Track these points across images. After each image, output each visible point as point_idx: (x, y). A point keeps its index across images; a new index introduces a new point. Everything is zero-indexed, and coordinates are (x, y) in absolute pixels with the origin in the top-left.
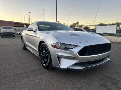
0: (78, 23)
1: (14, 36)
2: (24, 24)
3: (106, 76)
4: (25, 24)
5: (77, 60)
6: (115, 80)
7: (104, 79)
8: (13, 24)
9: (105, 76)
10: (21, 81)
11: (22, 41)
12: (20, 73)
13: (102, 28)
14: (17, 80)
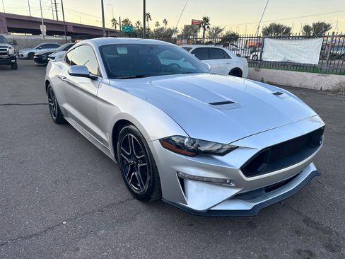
0: (206, 20)
1: (14, 67)
2: (41, 23)
3: (306, 221)
4: (45, 23)
5: (236, 187)
6: (330, 232)
7: (303, 229)
8: (4, 20)
9: (304, 221)
10: (77, 250)
11: (50, 97)
12: (67, 217)
13: (282, 45)
14: (64, 248)
